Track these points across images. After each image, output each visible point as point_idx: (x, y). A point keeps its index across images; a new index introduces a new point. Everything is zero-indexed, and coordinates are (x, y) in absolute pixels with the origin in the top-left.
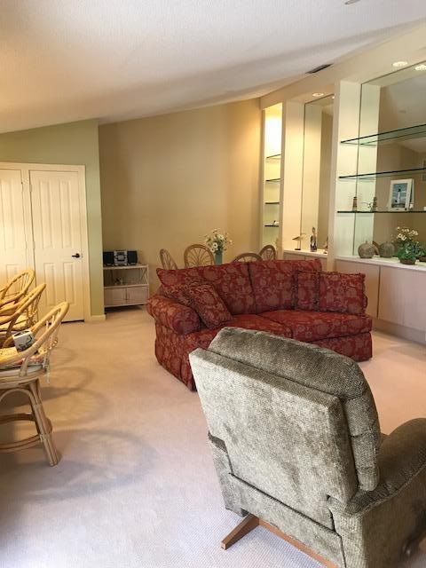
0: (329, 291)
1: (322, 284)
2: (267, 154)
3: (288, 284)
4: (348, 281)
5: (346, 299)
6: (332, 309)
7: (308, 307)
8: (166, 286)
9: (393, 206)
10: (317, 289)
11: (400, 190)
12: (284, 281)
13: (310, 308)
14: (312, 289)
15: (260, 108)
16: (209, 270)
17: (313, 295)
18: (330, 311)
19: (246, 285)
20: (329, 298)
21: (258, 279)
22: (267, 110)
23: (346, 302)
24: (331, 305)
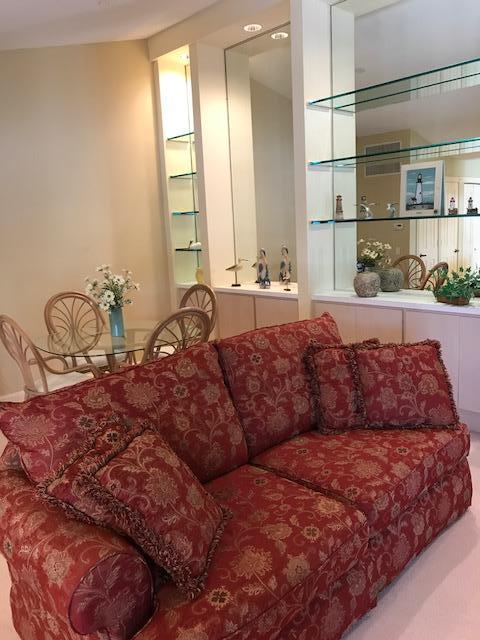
0: (382, 384)
1: (365, 371)
2: (167, 133)
3: (299, 380)
4: (415, 360)
5: (420, 398)
6: (394, 422)
7: (345, 424)
8: (24, 449)
9: (409, 207)
10: (355, 382)
11: (420, 181)
12: (292, 373)
13: (350, 424)
14: (347, 381)
15: (149, 58)
16: (137, 379)
17: (351, 396)
18: (392, 427)
19: (222, 400)
20: (387, 400)
21: (243, 379)
22: (161, 60)
23: (423, 404)
24: (392, 413)
